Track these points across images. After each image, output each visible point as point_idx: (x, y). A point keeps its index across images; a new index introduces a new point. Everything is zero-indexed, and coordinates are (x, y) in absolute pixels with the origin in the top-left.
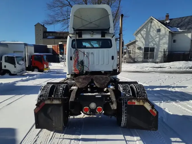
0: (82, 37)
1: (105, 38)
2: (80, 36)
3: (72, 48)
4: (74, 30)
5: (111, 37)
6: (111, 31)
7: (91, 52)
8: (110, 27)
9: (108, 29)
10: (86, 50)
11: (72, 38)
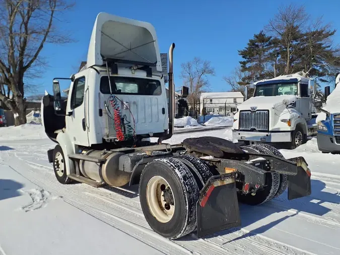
0: (117, 73)
1: (153, 79)
2: (115, 71)
3: (101, 93)
4: (104, 60)
5: (160, 78)
6: (159, 67)
7: (132, 101)
8: (157, 62)
9: (155, 64)
10: (125, 98)
11: (101, 73)
